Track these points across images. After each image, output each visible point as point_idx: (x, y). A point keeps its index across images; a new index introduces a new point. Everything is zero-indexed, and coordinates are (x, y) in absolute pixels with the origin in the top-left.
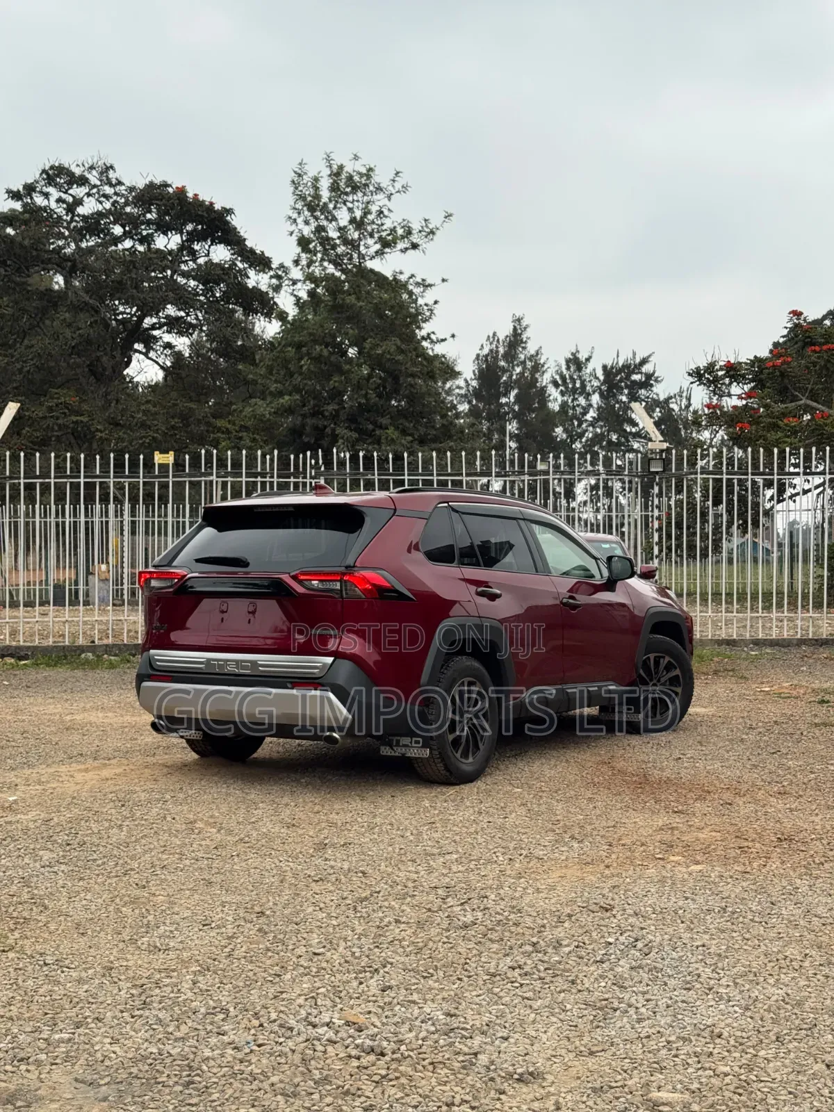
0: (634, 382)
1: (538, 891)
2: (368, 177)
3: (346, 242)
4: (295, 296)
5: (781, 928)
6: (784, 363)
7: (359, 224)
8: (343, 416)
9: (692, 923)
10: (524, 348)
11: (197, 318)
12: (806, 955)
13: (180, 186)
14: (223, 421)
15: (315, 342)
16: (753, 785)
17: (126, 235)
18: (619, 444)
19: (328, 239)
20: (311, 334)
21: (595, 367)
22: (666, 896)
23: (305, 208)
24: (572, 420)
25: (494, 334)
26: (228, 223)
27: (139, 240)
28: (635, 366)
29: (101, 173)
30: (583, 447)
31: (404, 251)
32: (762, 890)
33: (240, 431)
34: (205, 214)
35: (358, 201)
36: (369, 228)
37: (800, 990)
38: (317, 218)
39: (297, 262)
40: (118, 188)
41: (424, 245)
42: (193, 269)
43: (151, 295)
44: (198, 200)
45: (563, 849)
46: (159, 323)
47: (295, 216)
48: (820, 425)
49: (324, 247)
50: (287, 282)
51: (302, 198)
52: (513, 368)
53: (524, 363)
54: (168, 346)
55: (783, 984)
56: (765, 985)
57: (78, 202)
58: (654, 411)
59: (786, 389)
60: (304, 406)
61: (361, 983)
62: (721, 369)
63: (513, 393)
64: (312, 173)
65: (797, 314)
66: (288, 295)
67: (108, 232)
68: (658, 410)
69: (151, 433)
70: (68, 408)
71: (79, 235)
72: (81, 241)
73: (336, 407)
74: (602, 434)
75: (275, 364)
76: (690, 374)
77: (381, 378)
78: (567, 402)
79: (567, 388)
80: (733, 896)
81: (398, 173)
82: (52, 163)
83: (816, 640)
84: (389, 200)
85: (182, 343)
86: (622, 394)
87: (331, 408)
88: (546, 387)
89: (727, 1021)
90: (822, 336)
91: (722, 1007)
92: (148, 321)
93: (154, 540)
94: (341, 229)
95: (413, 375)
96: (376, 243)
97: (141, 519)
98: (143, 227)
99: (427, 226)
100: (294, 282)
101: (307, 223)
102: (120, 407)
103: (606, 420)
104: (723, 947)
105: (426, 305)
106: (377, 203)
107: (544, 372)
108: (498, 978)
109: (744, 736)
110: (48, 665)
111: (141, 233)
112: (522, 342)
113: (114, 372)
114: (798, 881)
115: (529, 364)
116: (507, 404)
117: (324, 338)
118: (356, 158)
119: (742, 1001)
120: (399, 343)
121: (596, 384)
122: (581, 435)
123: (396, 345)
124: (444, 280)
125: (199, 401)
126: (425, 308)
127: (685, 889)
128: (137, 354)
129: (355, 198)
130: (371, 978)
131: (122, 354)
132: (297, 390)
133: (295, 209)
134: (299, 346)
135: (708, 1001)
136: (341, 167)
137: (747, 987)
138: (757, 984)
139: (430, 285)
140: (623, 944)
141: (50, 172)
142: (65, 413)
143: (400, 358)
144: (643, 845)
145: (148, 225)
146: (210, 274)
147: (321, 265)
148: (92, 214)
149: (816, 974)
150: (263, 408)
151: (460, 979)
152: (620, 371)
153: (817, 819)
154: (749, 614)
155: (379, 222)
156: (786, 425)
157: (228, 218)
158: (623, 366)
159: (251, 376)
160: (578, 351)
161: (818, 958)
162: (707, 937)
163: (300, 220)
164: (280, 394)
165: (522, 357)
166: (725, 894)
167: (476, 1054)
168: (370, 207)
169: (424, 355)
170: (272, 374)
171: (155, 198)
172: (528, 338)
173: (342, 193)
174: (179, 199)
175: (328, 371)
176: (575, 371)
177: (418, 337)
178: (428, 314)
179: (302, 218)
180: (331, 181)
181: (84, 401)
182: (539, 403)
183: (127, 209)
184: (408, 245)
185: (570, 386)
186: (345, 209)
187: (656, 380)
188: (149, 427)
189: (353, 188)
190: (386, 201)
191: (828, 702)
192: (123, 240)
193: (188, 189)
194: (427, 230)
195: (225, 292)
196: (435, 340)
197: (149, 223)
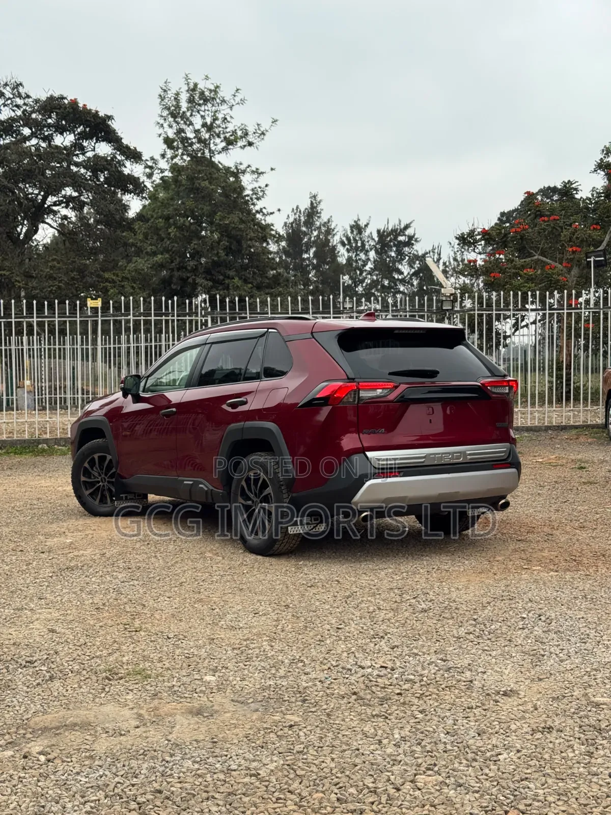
0: (400, 242)
2: (216, 92)
3: (200, 141)
6: (524, 229)
7: (209, 128)
8: (201, 270)
9: (569, 605)
10: (319, 217)
11: (88, 198)
13: (73, 99)
14: (109, 274)
15: (179, 215)
17: (33, 135)
18: (390, 287)
19: (187, 139)
20: (176, 210)
21: (372, 231)
22: (544, 590)
23: (169, 116)
24: (355, 270)
25: (297, 207)
26: (109, 126)
27: (42, 139)
28: (401, 230)
29: (13, 89)
30: (364, 290)
31: (243, 147)
33: (122, 281)
34: (92, 120)
35: (208, 110)
36: (216, 130)
38: (178, 123)
39: (163, 156)
40: (26, 100)
41: (257, 143)
42: (83, 161)
43: (53, 180)
44: (86, 109)
46: (58, 201)
47: (162, 121)
48: (549, 275)
49: (184, 145)
50: (157, 171)
51: (167, 108)
52: (311, 232)
53: (319, 228)
54: (64, 217)
58: (415, 263)
59: (524, 248)
60: (172, 262)
61: (376, 645)
62: (479, 234)
63: (312, 250)
64: (174, 89)
67: (19, 133)
68: (417, 262)
69: (57, 283)
73: (196, 263)
74: (377, 280)
75: (150, 232)
76: (457, 238)
78: (351, 257)
79: (351, 247)
81: (238, 90)
83: (558, 426)
84: (231, 110)
86: (391, 251)
87: (192, 263)
88: (336, 246)
90: (549, 210)
92: (51, 199)
94: (197, 132)
95: (251, 239)
96: (222, 141)
98: (45, 129)
99: (259, 129)
100: (162, 171)
101: (171, 126)
102: (33, 264)
103: (380, 270)
105: (260, 187)
106: (222, 112)
107: (334, 235)
108: (462, 639)
110: (15, 453)
111: (43, 134)
112: (317, 213)
115: (323, 229)
116: (308, 259)
117: (185, 212)
118: (207, 78)
120: (240, 215)
121: (372, 244)
122: (362, 281)
123: (238, 217)
126: (259, 190)
127: (553, 586)
128: (43, 224)
129: (206, 108)
131: (31, 224)
132: (167, 250)
133: (162, 116)
134: (167, 218)
136: (196, 85)
139: (262, 173)
140: (533, 618)
143: (242, 226)
145: (49, 128)
146: (97, 165)
147: (182, 159)
148: (7, 120)
150: (142, 264)
152: (389, 234)
155: (224, 126)
156: (526, 274)
157: (110, 123)
158: (392, 230)
159: (131, 241)
160: (359, 220)
163: (165, 125)
164: (154, 254)
165: (318, 224)
166: (581, 588)
167: (471, 681)
168: (217, 115)
169: (259, 224)
170: (147, 239)
171: (55, 108)
172: (322, 210)
173: (196, 104)
174: (72, 108)
175: (189, 236)
176: (357, 234)
177: (254, 211)
178: (261, 194)
179: (167, 123)
180: (188, 95)
181: (6, 259)
182: (331, 258)
183: (34, 116)
184: (246, 143)
185: (354, 245)
186: (199, 116)
187: (416, 241)
188: (55, 279)
189: (204, 101)
190: (228, 111)
191: (584, 468)
192: (31, 139)
193: (79, 100)
194: (259, 132)
195: (107, 177)
196: (266, 213)
197: (50, 126)
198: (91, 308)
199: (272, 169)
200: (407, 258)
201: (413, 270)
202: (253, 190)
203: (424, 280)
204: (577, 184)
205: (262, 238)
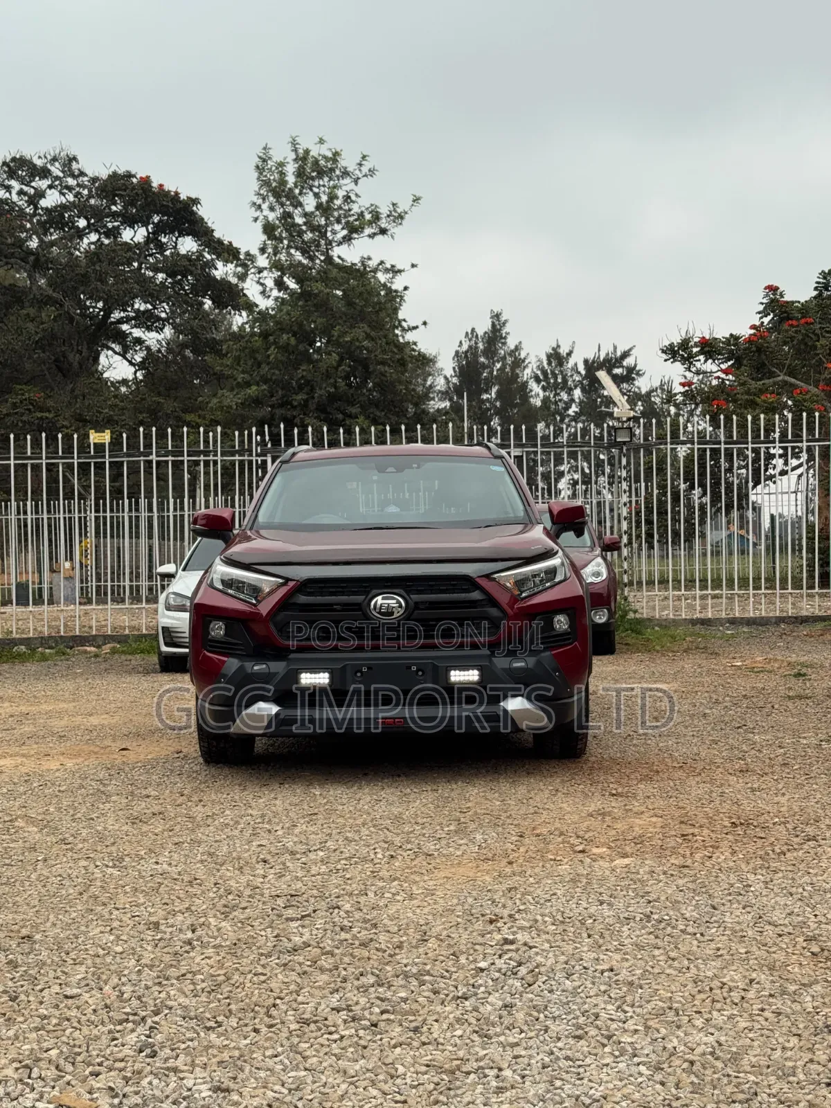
0: (616, 376)
1: (411, 897)
2: (335, 161)
3: (313, 228)
4: (262, 284)
5: (722, 941)
6: (761, 337)
7: (325, 210)
8: (312, 406)
9: (602, 936)
10: (504, 344)
11: (164, 311)
12: (752, 981)
13: (144, 176)
14: (193, 415)
15: (282, 330)
16: (712, 762)
17: (91, 228)
19: (295, 225)
20: (277, 323)
21: (577, 360)
22: (575, 900)
23: (270, 194)
24: (554, 415)
25: (473, 330)
26: (193, 213)
27: (105, 233)
28: (616, 359)
29: (64, 165)
31: (372, 236)
32: (703, 889)
34: (171, 205)
35: (324, 186)
36: (335, 213)
37: (738, 1036)
38: (282, 205)
39: (263, 250)
40: (81, 179)
41: (393, 230)
42: (161, 261)
43: (116, 288)
44: (163, 190)
45: (462, 842)
46: (127, 317)
47: (260, 201)
48: (799, 401)
49: (290, 234)
50: (252, 270)
51: (266, 183)
52: (493, 364)
53: (504, 358)
54: (139, 341)
55: (714, 1026)
56: (690, 1030)
57: (41, 194)
58: (635, 405)
59: (763, 365)
60: (272, 396)
62: (696, 345)
63: (494, 390)
64: (277, 157)
65: (772, 289)
66: (254, 283)
67: (72, 225)
68: (640, 403)
70: (32, 404)
71: (43, 228)
72: (45, 235)
73: (305, 397)
75: (243, 355)
76: (663, 351)
77: (350, 366)
78: (549, 397)
79: (548, 383)
80: (663, 898)
81: (364, 157)
82: (13, 155)
83: (796, 618)
84: (356, 184)
85: (152, 339)
87: (301, 397)
88: (527, 382)
89: (625, 1091)
90: (799, 310)
91: (622, 1066)
92: (116, 315)
94: (307, 215)
95: (383, 363)
96: (343, 229)
98: (108, 219)
99: (395, 211)
100: (260, 271)
101: (272, 209)
102: (87, 403)
103: (588, 415)
104: (638, 972)
105: (396, 291)
106: (344, 188)
107: (525, 367)
108: (313, 1026)
109: (707, 711)
111: (105, 226)
112: (502, 338)
113: (81, 368)
114: (751, 877)
115: (509, 360)
116: (488, 400)
117: (291, 326)
118: (321, 141)
119: (653, 1056)
120: (368, 330)
121: (577, 379)
123: (365, 332)
125: (167, 396)
126: (395, 294)
127: (602, 890)
128: (106, 350)
129: (321, 183)
130: (133, 1031)
131: (89, 349)
132: (266, 381)
133: (259, 194)
134: (266, 335)
135: (603, 1057)
136: (307, 152)
137: (663, 1031)
138: (679, 1027)
139: (400, 271)
140: (499, 971)
141: (12, 165)
142: (29, 410)
143: (369, 345)
144: (561, 834)
145: (114, 218)
146: (179, 267)
147: (288, 252)
148: (56, 207)
149: (763, 1010)
150: (231, 399)
151: (256, 1031)
152: (601, 364)
153: (783, 800)
154: (724, 592)
155: (347, 208)
156: (764, 401)
157: (195, 208)
158: (604, 359)
159: (217, 367)
160: (558, 346)
161: (768, 985)
162: (618, 957)
163: (265, 206)
164: (248, 384)
165: (502, 352)
166: (653, 896)
168: (336, 192)
169: (395, 342)
170: (238, 364)
171: (120, 189)
172: (507, 333)
173: (308, 178)
174: (143, 189)
175: (296, 359)
176: (556, 366)
178: (398, 300)
179: (267, 204)
180: (297, 166)
181: (50, 397)
182: (520, 399)
183: (92, 201)
184: (377, 230)
185: (552, 381)
186: (311, 194)
187: (638, 374)
189: (318, 173)
190: (352, 186)
191: (804, 675)
192: (88, 233)
193: (152, 178)
194: (396, 215)
195: (192, 284)
196: (406, 327)
197: (114, 215)
198: (95, 444)
199: (413, 266)
200: (626, 397)
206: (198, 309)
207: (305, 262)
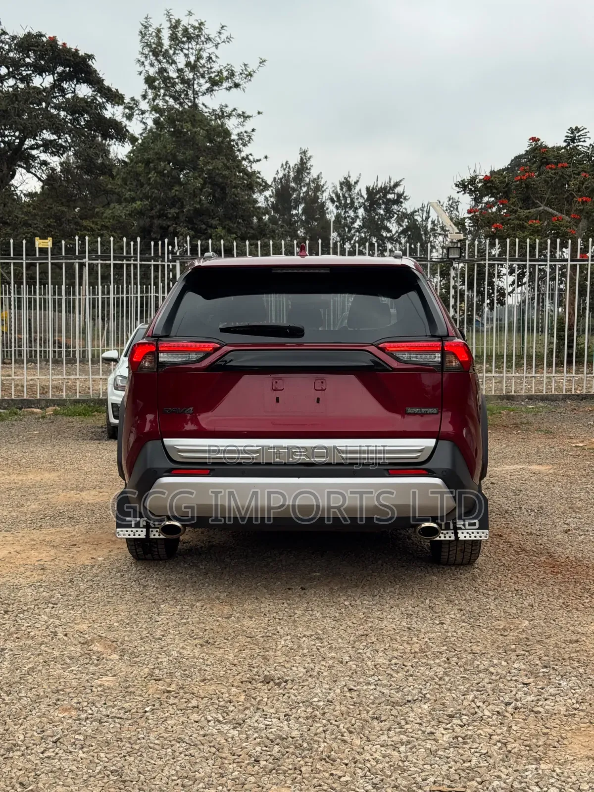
0: (389, 200)
2: (200, 29)
3: (184, 81)
4: (144, 123)
6: (529, 177)
7: (193, 67)
8: (183, 218)
10: (309, 173)
11: (66, 141)
13: (52, 36)
14: (88, 222)
15: (160, 159)
17: (10, 75)
18: (378, 245)
19: (169, 78)
20: (156, 153)
21: (361, 188)
23: (151, 54)
24: (344, 228)
25: (287, 163)
26: (89, 67)
27: (20, 79)
28: (390, 187)
30: (352, 247)
31: (229, 89)
33: (102, 229)
34: (72, 59)
35: (192, 49)
36: (201, 70)
38: (160, 62)
39: (144, 97)
41: (244, 85)
42: (63, 102)
43: (30, 121)
44: (66, 47)
46: (37, 144)
47: (143, 59)
48: (556, 226)
49: (166, 85)
50: (137, 112)
51: (148, 45)
52: (301, 188)
53: (308, 184)
54: (45, 163)
58: (403, 222)
59: (529, 198)
60: (152, 209)
62: (480, 182)
63: (301, 207)
64: (155, 25)
65: (534, 139)
66: (138, 122)
68: (406, 220)
69: (32, 230)
73: (177, 211)
74: (366, 237)
75: (129, 176)
76: (457, 185)
78: (340, 214)
79: (340, 203)
81: (223, 27)
84: (217, 48)
85: (55, 161)
86: (380, 208)
87: (173, 211)
88: (325, 202)
90: (555, 157)
92: (29, 142)
93: (35, 314)
94: (180, 71)
95: (236, 187)
96: (206, 82)
97: (25, 296)
98: (23, 69)
99: (246, 70)
100: (143, 112)
101: (152, 65)
102: (7, 209)
103: (368, 228)
105: (246, 132)
106: (207, 51)
107: (323, 192)
111: (21, 74)
112: (307, 169)
113: (2, 182)
115: (312, 185)
116: (297, 215)
117: (166, 156)
118: (190, 14)
120: (225, 161)
121: (361, 201)
122: (350, 239)
123: (223, 162)
124: (259, 113)
125: (69, 206)
126: (245, 134)
128: (20, 169)
129: (190, 46)
131: (8, 168)
132: (147, 197)
133: (143, 54)
134: (147, 163)
136: (178, 22)
139: (249, 117)
143: (227, 173)
145: (27, 67)
146: (77, 107)
147: (164, 99)
150: (119, 210)
152: (378, 192)
155: (209, 66)
156: (530, 226)
157: (90, 63)
158: (381, 187)
159: (109, 186)
160: (349, 177)
163: (146, 63)
164: (133, 200)
165: (307, 180)
168: (202, 53)
169: (244, 171)
170: (126, 184)
171: (33, 46)
172: (312, 166)
173: (179, 42)
174: (51, 46)
175: (170, 182)
176: (346, 191)
177: (240, 158)
178: (247, 139)
179: (148, 61)
180: (171, 32)
182: (320, 214)
183: (11, 54)
184: (232, 85)
185: (343, 202)
186: (182, 54)
187: (405, 199)
188: (30, 226)
189: (188, 38)
190: (213, 49)
192: (8, 79)
193: (58, 38)
194: (246, 73)
195: (88, 121)
196: (252, 160)
197: (27, 65)
198: (39, 248)
200: (396, 216)
201: (401, 228)
202: (238, 135)
203: (412, 239)
204: (585, 131)
205: (248, 185)
206: (93, 141)
207: (177, 106)
